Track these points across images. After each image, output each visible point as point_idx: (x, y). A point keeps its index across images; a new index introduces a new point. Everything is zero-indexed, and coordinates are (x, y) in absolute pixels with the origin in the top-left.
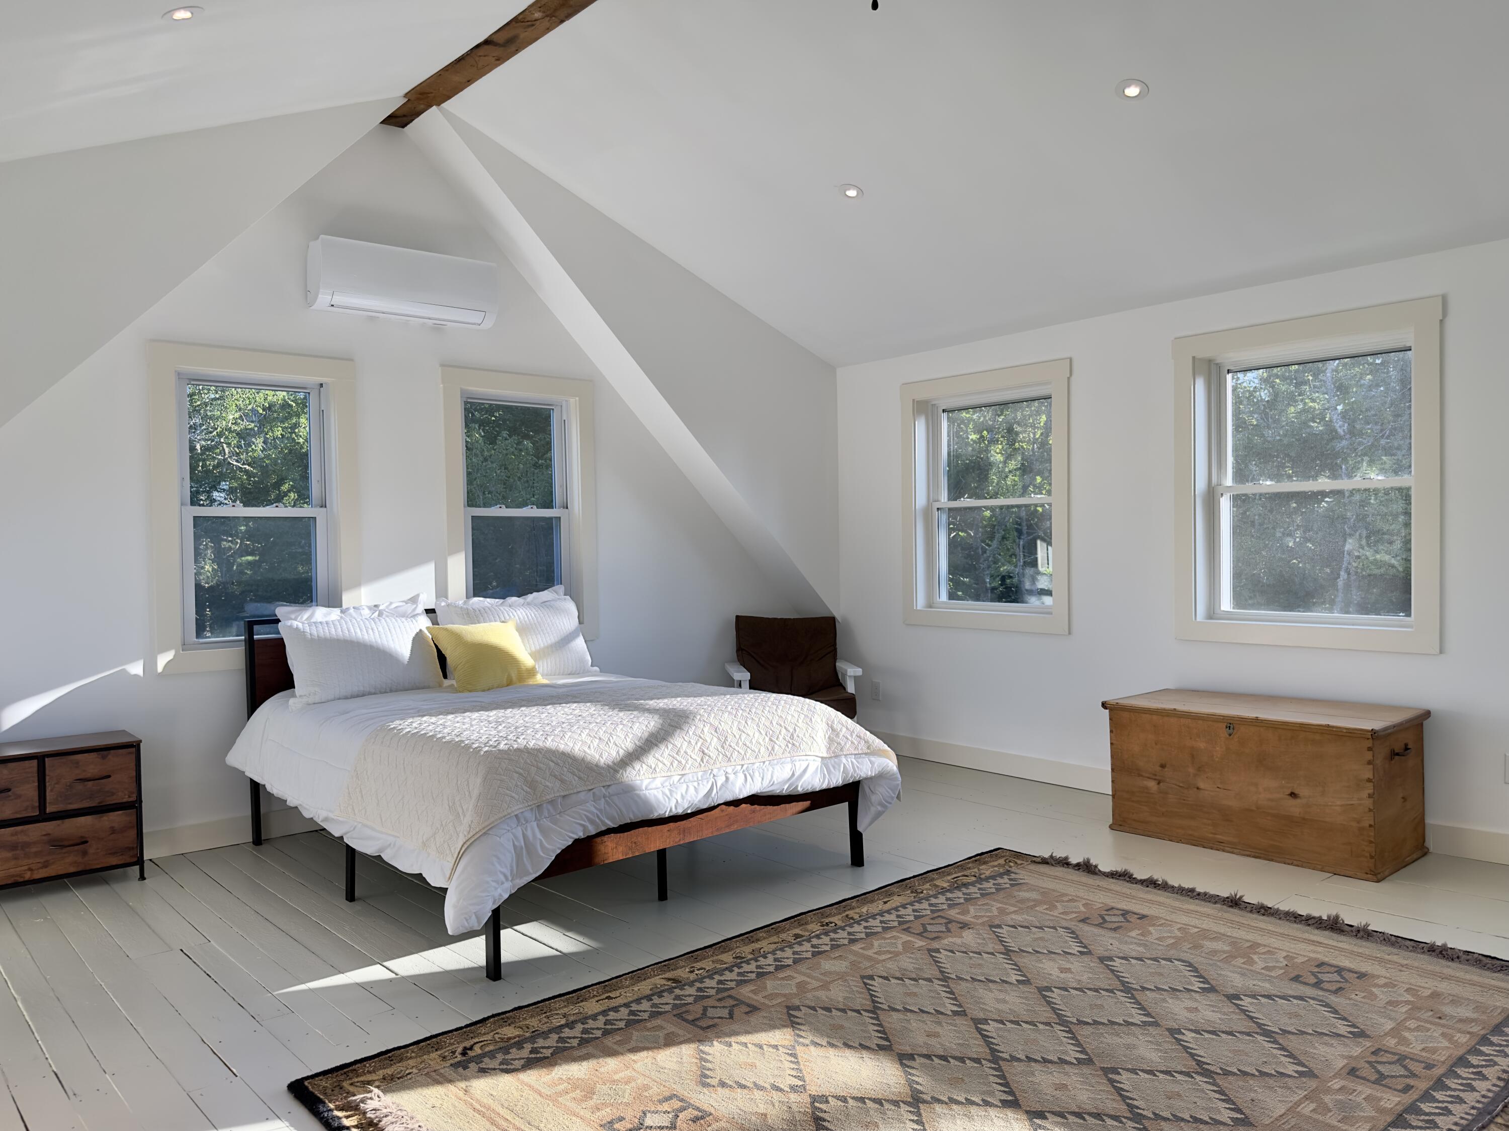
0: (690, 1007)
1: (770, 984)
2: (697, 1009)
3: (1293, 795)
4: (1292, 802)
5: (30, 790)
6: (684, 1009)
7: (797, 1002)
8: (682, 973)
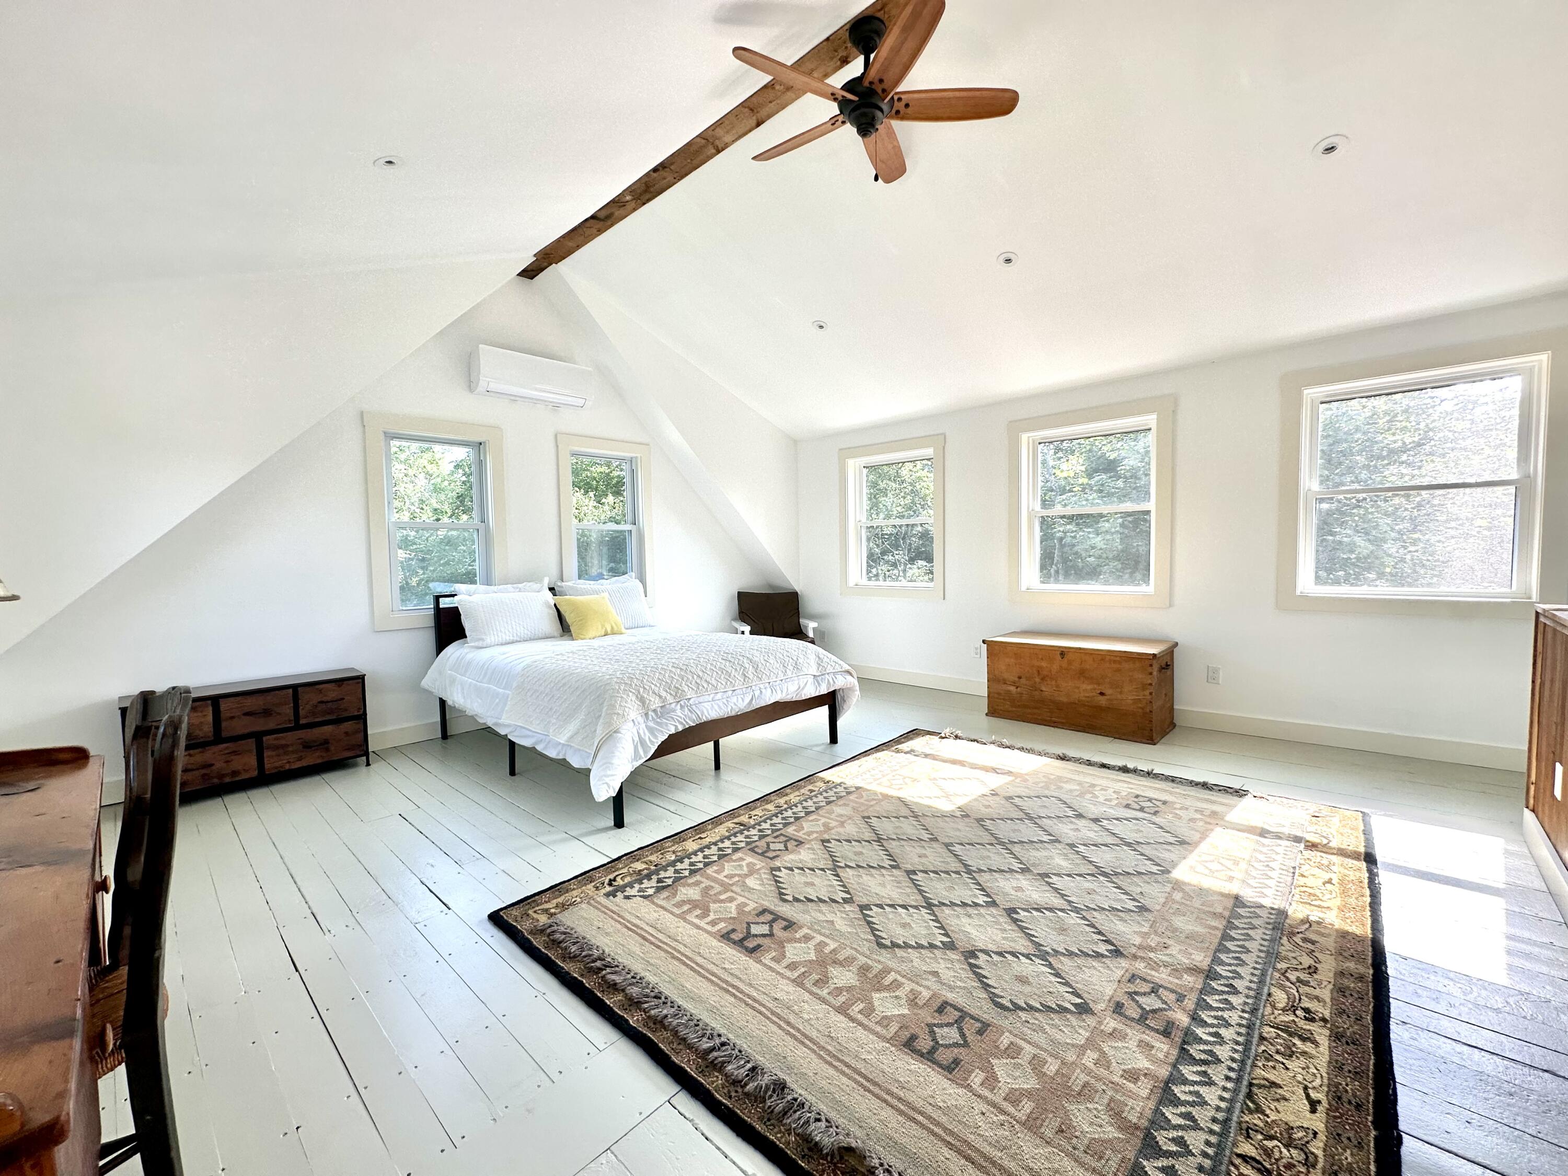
0: (757, 843)
1: (807, 825)
2: (762, 843)
3: (1102, 694)
4: (1101, 698)
5: (288, 710)
6: (754, 845)
7: (826, 837)
8: (744, 819)
